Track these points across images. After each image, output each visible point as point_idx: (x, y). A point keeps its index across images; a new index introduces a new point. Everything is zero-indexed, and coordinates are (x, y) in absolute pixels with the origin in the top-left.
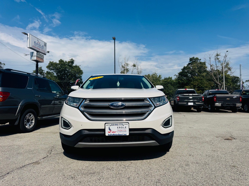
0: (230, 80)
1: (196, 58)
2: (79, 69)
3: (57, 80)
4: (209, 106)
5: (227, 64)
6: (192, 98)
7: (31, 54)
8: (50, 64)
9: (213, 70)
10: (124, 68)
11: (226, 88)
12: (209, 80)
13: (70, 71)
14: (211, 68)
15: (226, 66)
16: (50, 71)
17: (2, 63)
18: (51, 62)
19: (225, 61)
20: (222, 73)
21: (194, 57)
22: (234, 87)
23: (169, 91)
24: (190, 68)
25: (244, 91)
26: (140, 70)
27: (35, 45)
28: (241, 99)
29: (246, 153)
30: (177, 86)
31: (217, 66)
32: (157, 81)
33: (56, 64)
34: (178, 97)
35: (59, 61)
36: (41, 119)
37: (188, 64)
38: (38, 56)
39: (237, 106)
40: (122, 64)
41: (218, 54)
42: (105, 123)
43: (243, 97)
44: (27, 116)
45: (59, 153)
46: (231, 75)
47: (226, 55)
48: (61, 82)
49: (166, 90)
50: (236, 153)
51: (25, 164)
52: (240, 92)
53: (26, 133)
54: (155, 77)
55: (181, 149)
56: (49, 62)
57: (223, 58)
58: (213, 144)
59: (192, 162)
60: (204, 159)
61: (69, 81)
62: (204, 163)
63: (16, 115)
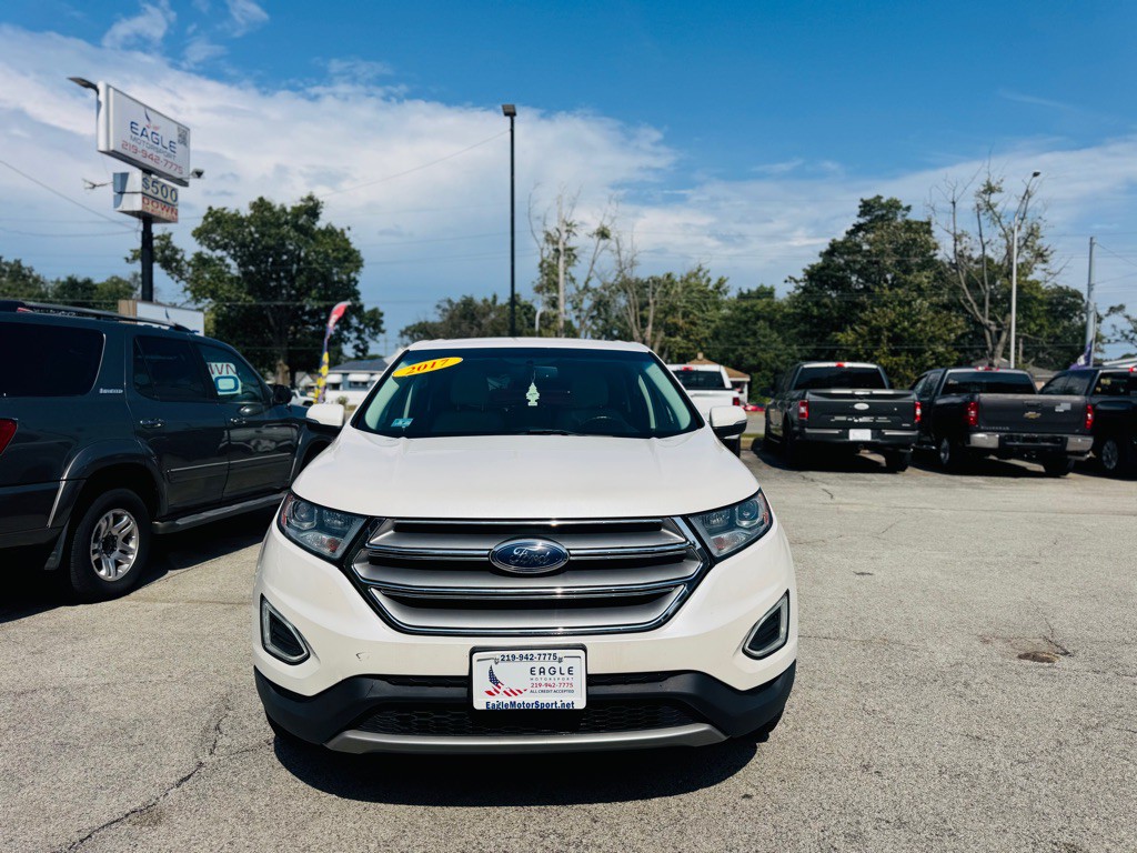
0: (1041, 305)
1: (891, 200)
2: (343, 244)
3: (243, 296)
4: (945, 444)
5: (1033, 233)
6: (866, 407)
7: (118, 181)
8: (210, 220)
9: (962, 256)
10: (557, 243)
11: (1021, 340)
12: (947, 308)
13: (302, 254)
14: (955, 251)
15: (1026, 241)
16: (210, 252)
18: (216, 212)
19: (1022, 219)
20: (1004, 271)
21: (879, 197)
22: (1057, 338)
23: (759, 354)
24: (861, 247)
25: (1104, 376)
26: (630, 255)
27: (134, 139)
28: (1089, 415)
29: (1124, 755)
30: (797, 334)
31: (985, 240)
32: (704, 309)
33: (238, 221)
34: (803, 404)
35: (254, 206)
36: (170, 531)
37: (850, 228)
38: (149, 192)
39: (1070, 448)
40: (544, 224)
41: (993, 184)
42: (474, 651)
43: (1100, 407)
44: (104, 525)
45: (256, 742)
46: (1047, 284)
47: (1027, 191)
48: (260, 306)
49: (743, 349)
50: (1078, 756)
51: (91, 819)
52: (1087, 381)
53: (99, 604)
54: (697, 285)
55: (823, 723)
56: (205, 212)
57: (1014, 205)
58: (968, 692)
59: (879, 816)
60: (932, 795)
61: (298, 300)
62: (935, 827)
63: (49, 524)
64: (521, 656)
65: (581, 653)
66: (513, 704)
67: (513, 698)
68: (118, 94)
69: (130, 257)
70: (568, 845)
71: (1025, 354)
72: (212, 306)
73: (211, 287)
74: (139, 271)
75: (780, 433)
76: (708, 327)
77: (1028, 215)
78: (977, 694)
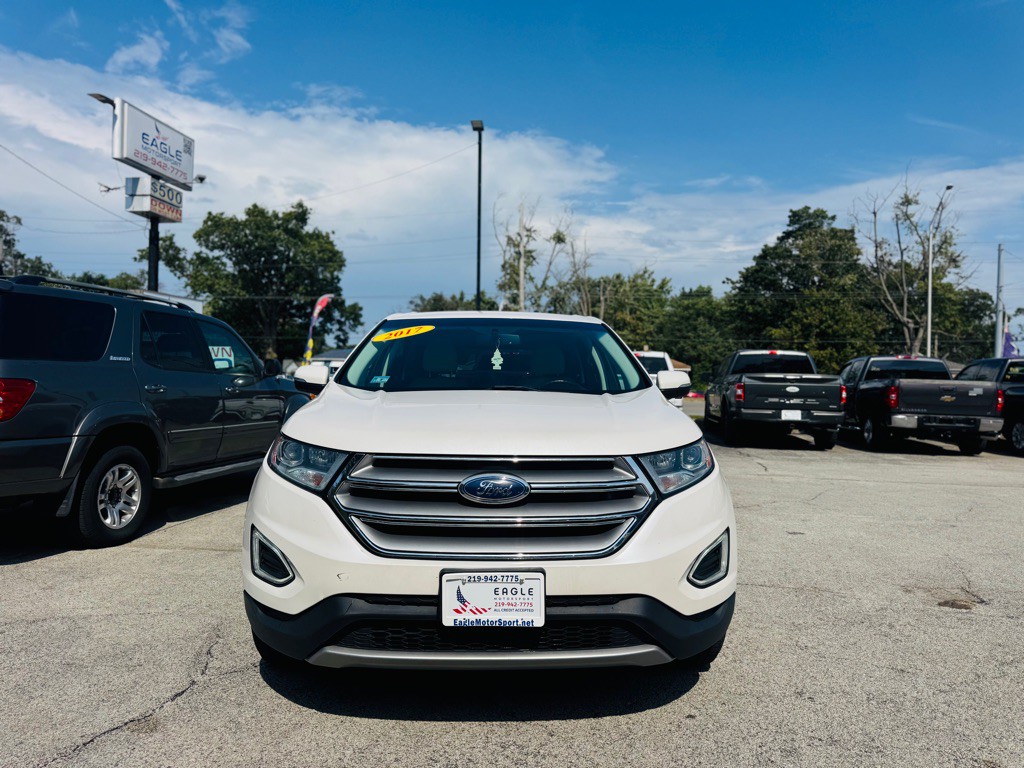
0: (955, 305)
1: (818, 210)
2: (330, 247)
3: (238, 291)
4: (868, 424)
5: (946, 241)
6: (796, 390)
7: (130, 185)
8: (209, 223)
9: (882, 261)
10: (518, 246)
11: (936, 337)
12: (869, 306)
13: (291, 254)
14: (876, 256)
15: (940, 248)
16: (208, 252)
17: (10, 214)
18: (214, 217)
19: (937, 228)
20: (921, 274)
21: (807, 208)
22: (969, 335)
23: (699, 347)
24: (791, 252)
25: (1014, 365)
26: (583, 258)
27: (145, 148)
28: (1000, 399)
30: (733, 329)
31: (903, 247)
32: (650, 306)
33: (234, 224)
34: (739, 387)
35: (249, 212)
36: (169, 487)
37: (780, 235)
38: (157, 195)
39: (982, 428)
40: (507, 229)
41: (910, 197)
42: (443, 573)
43: (1009, 392)
44: (110, 478)
45: (243, 664)
46: (960, 287)
47: (941, 203)
48: (252, 300)
49: (685, 342)
50: (995, 687)
51: (94, 727)
52: (997, 371)
53: (104, 550)
54: (643, 285)
55: (760, 656)
56: (205, 216)
57: (929, 216)
58: (892, 632)
59: (812, 734)
60: (861, 718)
61: (287, 295)
62: (864, 744)
63: (62, 474)
64: (486, 578)
65: (541, 575)
66: (478, 621)
67: (479, 616)
68: (132, 109)
69: (138, 257)
70: (527, 754)
71: (940, 349)
72: (209, 299)
73: (209, 282)
74: (146, 268)
75: (719, 415)
76: (653, 323)
77: (943, 225)
78: (901, 634)
